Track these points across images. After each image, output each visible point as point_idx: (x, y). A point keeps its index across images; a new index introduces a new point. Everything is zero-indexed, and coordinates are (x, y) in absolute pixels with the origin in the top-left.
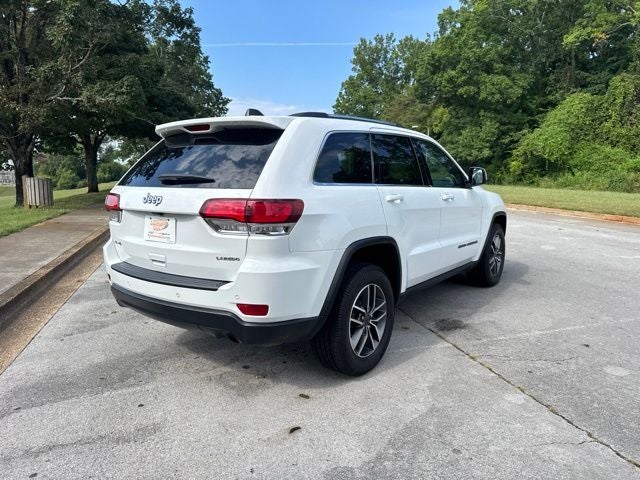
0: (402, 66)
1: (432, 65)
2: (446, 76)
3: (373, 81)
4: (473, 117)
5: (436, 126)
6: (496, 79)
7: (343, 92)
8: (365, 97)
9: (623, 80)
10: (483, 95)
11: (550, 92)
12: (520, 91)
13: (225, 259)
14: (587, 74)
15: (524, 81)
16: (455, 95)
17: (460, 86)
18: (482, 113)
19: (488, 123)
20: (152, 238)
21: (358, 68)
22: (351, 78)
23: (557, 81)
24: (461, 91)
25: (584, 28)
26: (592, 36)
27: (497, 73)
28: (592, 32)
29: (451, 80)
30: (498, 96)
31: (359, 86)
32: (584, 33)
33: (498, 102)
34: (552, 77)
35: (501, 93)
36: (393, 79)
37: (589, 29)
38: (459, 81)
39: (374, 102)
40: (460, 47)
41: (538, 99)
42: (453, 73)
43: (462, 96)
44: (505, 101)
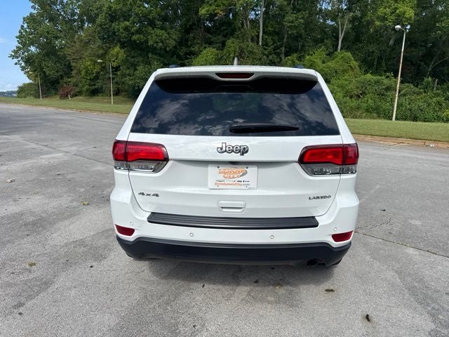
0: (77, 11)
1: (110, 15)
2: (122, 25)
3: (52, 19)
4: (144, 58)
5: (114, 61)
6: (159, 32)
7: (25, 26)
8: (48, 32)
9: (233, 43)
10: (150, 43)
11: (191, 45)
12: (174, 42)
13: (318, 198)
14: (211, 36)
15: (176, 35)
16: (130, 40)
17: (133, 34)
18: (150, 55)
19: (155, 63)
20: (220, 187)
21: (37, 6)
22: (31, 14)
23: (194, 38)
24: (135, 37)
25: (210, 5)
26: (216, 12)
27: (158, 28)
28: (215, 9)
29: (126, 29)
30: (160, 44)
31: (40, 23)
32: (211, 9)
33: (161, 49)
34: (191, 35)
35: (162, 42)
36: (70, 20)
37: (214, 7)
38: (133, 30)
39: (57, 38)
40: (131, 4)
41: (184, 49)
42: (127, 23)
43: (135, 41)
44: (165, 48)
